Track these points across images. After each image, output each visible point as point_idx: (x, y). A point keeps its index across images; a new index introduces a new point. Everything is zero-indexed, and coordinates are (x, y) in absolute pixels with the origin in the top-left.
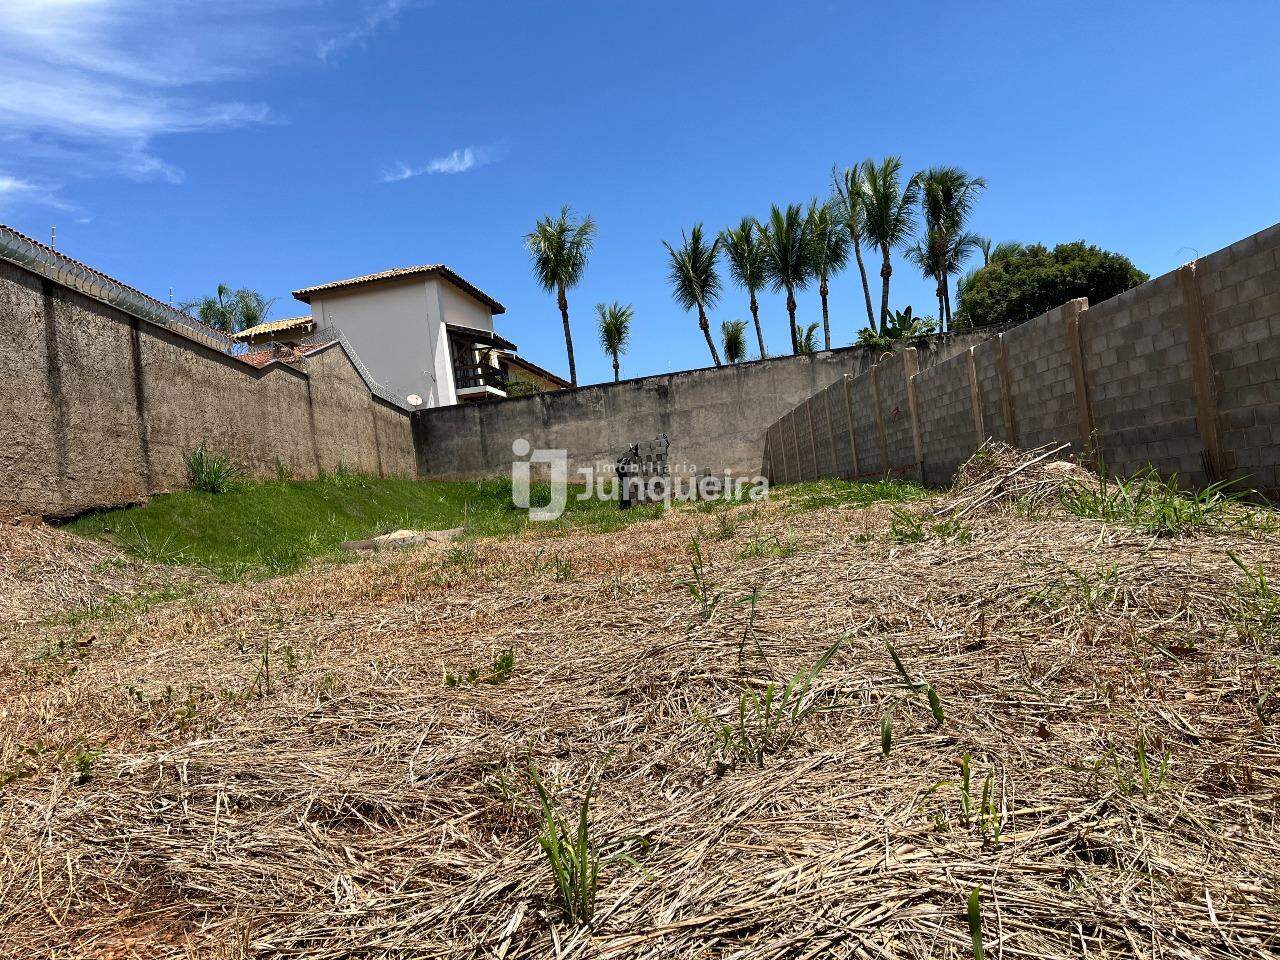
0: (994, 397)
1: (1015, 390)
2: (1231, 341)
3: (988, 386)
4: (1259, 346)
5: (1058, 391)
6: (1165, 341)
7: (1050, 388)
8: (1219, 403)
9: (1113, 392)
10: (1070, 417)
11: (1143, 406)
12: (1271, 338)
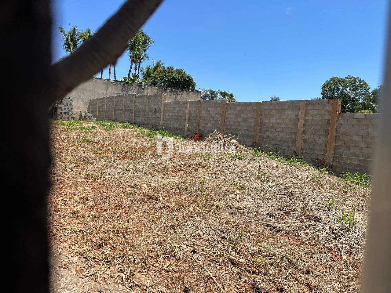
0: (193, 115)
1: (201, 115)
2: (266, 121)
3: (192, 112)
4: (273, 123)
5: (215, 119)
6: (249, 116)
7: (213, 118)
8: (260, 132)
9: (232, 123)
10: (217, 126)
11: (239, 128)
12: (276, 123)
